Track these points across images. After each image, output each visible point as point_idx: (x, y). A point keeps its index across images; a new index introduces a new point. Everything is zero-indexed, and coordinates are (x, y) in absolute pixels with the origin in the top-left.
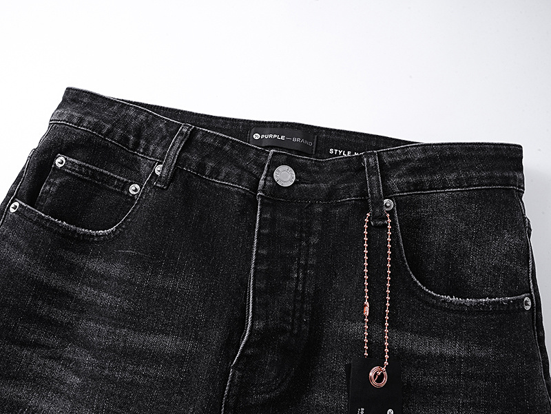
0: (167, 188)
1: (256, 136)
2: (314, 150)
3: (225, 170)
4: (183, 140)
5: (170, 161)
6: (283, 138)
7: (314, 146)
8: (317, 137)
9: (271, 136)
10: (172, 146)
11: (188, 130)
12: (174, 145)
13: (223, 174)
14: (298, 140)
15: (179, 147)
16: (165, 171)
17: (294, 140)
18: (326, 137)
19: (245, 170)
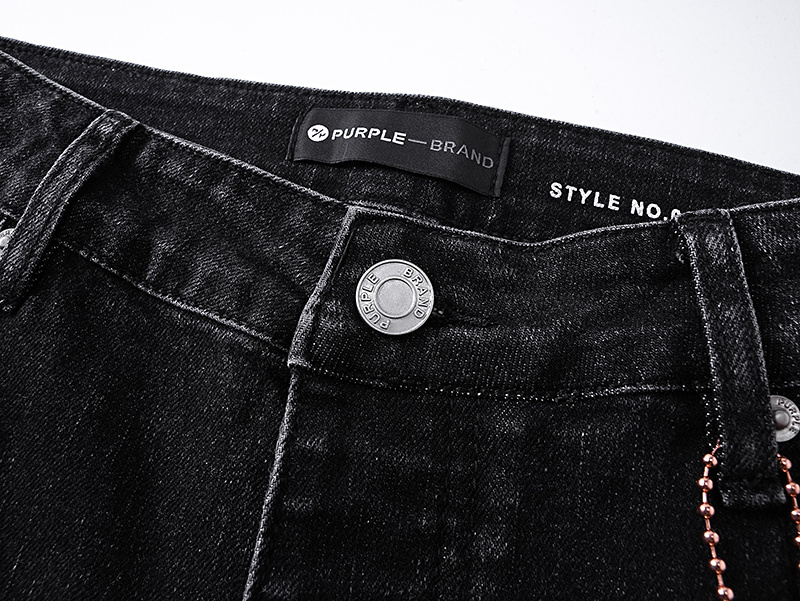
0: (14, 313)
1: (317, 133)
2: (498, 183)
3: (204, 265)
4: (92, 159)
5: (38, 221)
6: (398, 138)
7: (500, 172)
8: (512, 145)
9: (360, 132)
10: (54, 174)
11: (117, 129)
12: (60, 170)
13: (197, 281)
14: (449, 146)
15: (74, 180)
16: (16, 253)
17: (436, 145)
18: (538, 146)
19: (270, 271)
